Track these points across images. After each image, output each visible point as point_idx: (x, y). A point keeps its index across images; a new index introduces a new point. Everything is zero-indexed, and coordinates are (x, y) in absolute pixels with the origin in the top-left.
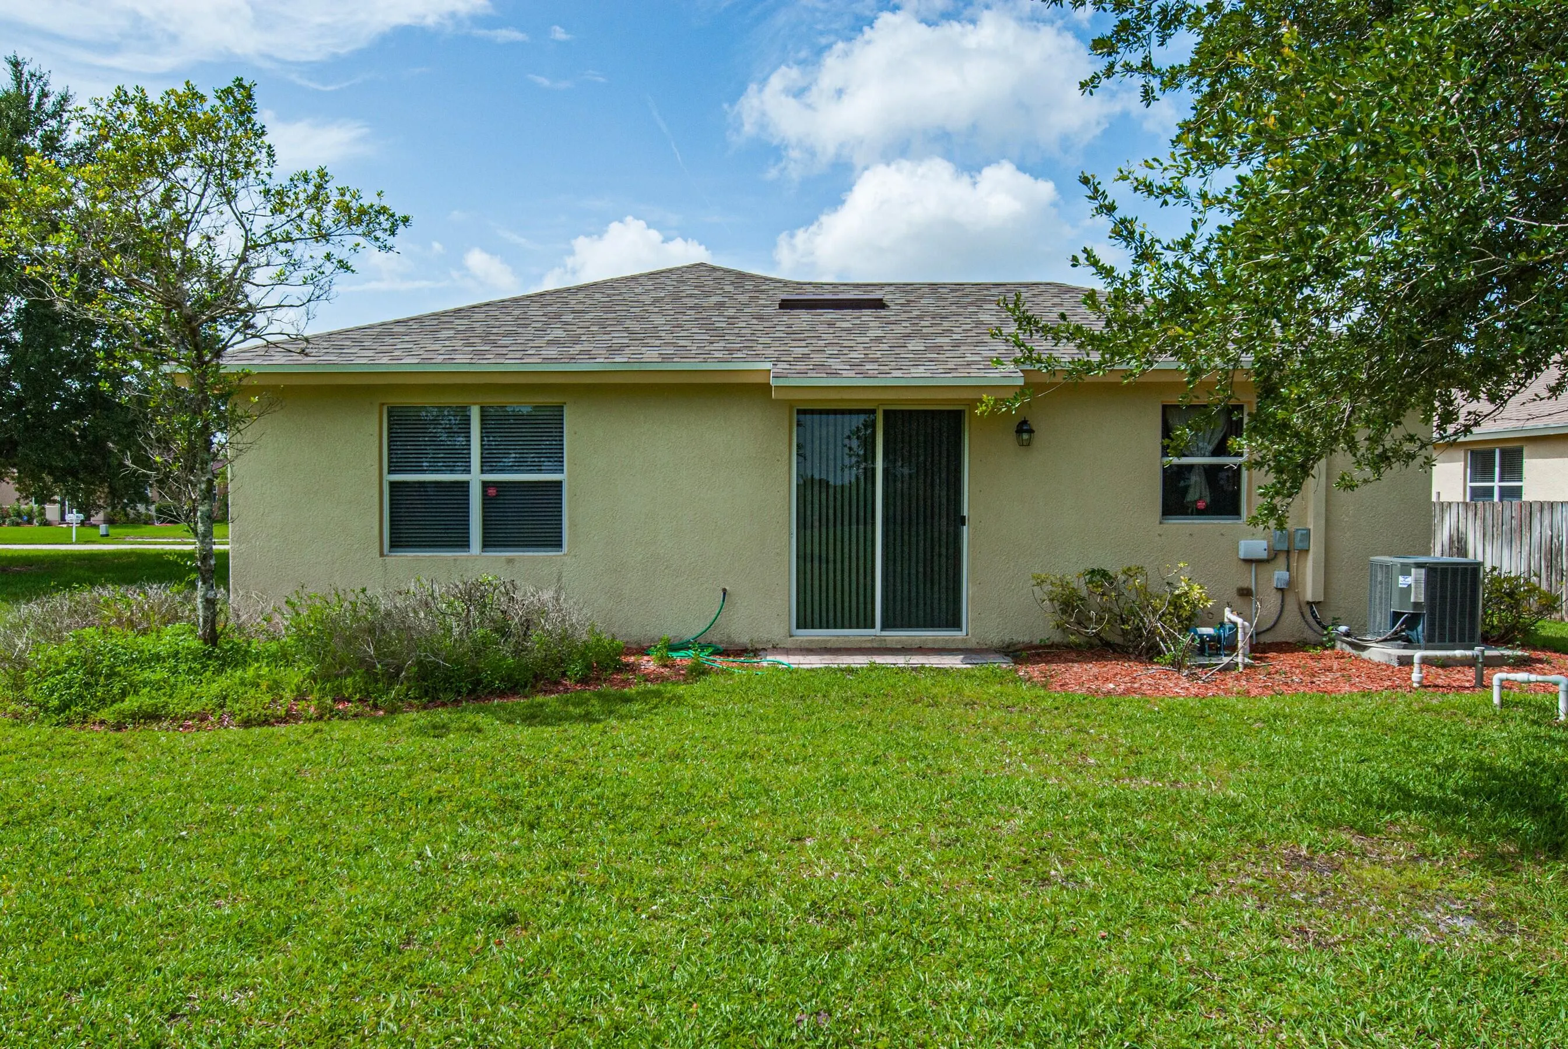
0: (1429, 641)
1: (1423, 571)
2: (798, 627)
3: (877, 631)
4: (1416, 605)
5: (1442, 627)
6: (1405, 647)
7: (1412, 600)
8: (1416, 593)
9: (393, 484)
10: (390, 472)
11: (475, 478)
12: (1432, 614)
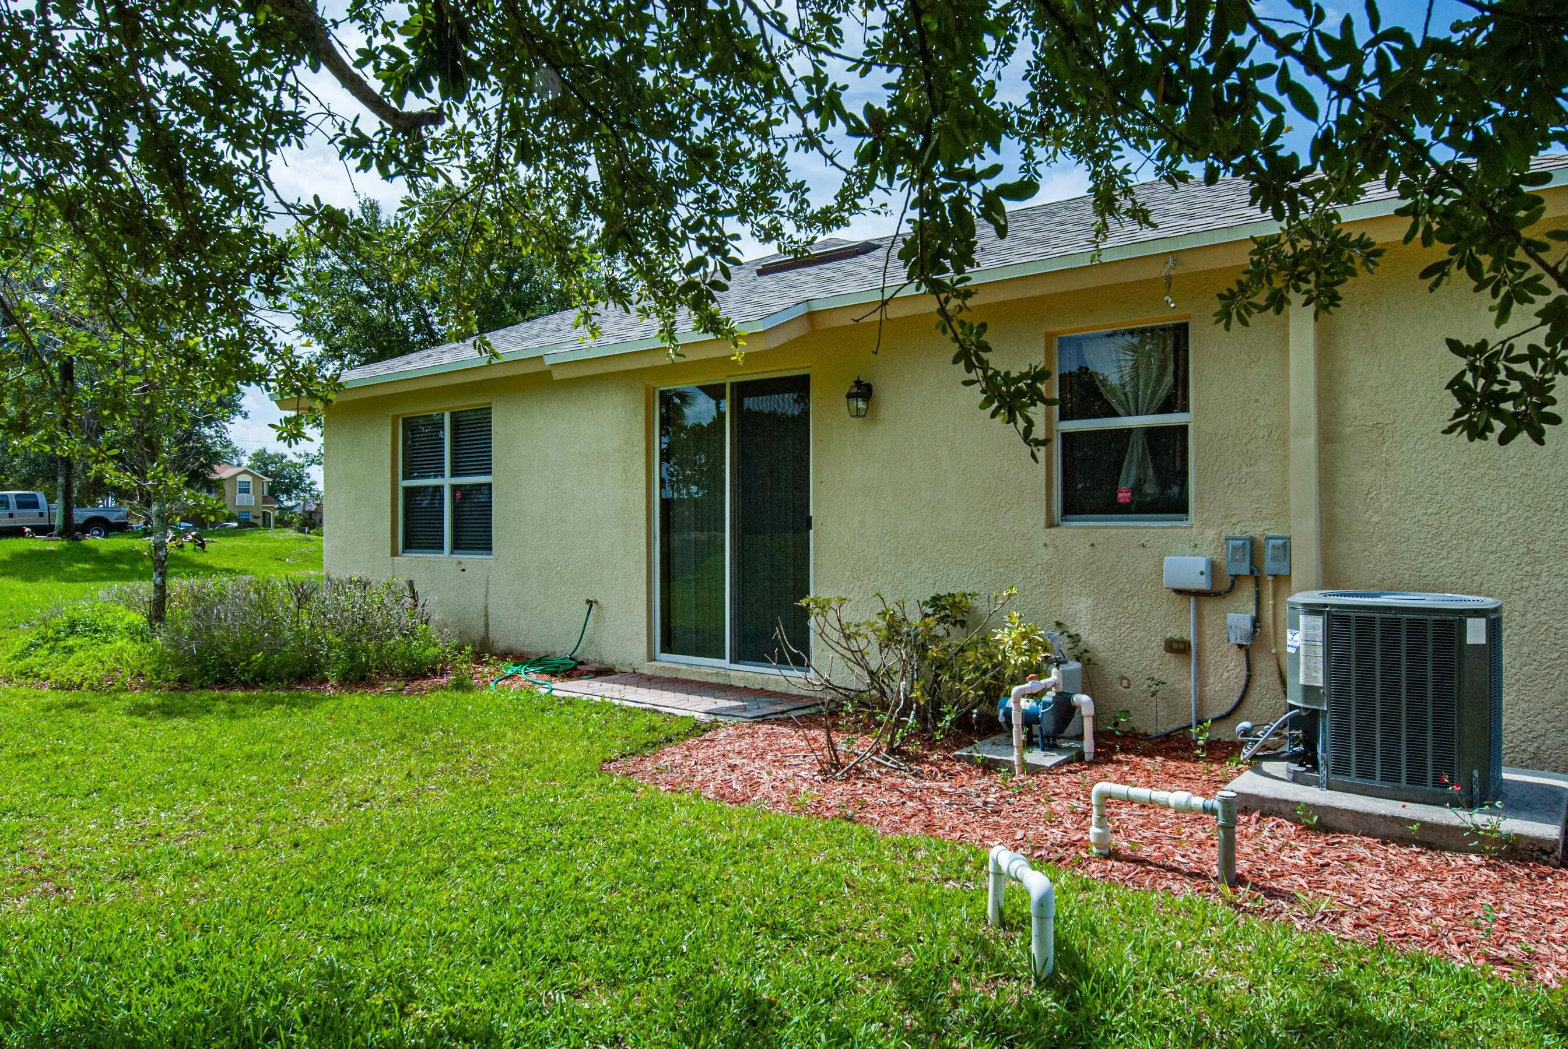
0: (1337, 772)
1: (1319, 621)
2: (662, 651)
3: (725, 663)
4: (1309, 691)
5: (1366, 746)
6: (1296, 778)
7: (1302, 682)
8: (1307, 668)
9: (406, 490)
10: (404, 479)
11: (447, 481)
12: (1341, 714)
